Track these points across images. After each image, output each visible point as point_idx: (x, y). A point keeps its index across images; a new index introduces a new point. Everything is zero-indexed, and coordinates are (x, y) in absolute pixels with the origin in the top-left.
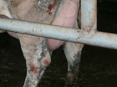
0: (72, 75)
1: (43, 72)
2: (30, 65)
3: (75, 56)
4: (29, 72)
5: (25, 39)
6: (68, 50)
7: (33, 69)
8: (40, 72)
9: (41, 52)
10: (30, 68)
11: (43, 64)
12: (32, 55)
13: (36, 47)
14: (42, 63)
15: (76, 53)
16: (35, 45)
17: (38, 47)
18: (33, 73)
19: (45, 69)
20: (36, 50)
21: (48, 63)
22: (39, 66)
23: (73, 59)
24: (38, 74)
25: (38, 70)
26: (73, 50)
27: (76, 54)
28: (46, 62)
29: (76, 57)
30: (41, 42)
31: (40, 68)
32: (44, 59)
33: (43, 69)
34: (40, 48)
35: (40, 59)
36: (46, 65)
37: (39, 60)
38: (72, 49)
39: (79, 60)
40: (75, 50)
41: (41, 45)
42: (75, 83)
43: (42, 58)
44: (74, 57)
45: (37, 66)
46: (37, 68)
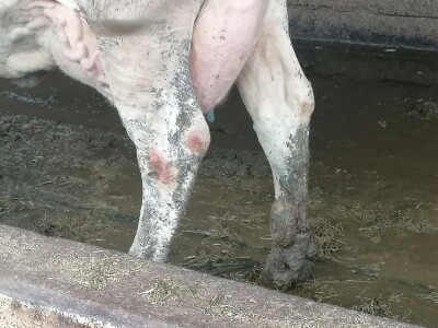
0: (289, 206)
1: (190, 177)
2: (148, 158)
3: (290, 142)
4: (149, 182)
5: (121, 70)
6: (269, 125)
7: (157, 169)
8: (181, 179)
9: (176, 111)
10: (150, 168)
11: (188, 151)
12: (151, 125)
13: (159, 95)
14: (183, 147)
15: (293, 132)
16: (154, 90)
17: (164, 98)
18: (158, 184)
19: (195, 167)
20: (159, 106)
21: (200, 144)
22: (176, 158)
23: (287, 152)
24: (177, 185)
25: (175, 172)
26: (283, 122)
27: (293, 135)
28: (195, 142)
29: (294, 145)
30: (172, 77)
31: (178, 166)
32: (188, 132)
33: (189, 169)
34: (173, 100)
35: (176, 135)
36: (197, 154)
37: (174, 139)
38: (279, 122)
39: (304, 154)
40: (288, 122)
41: (174, 90)
42: (302, 236)
43: (181, 131)
44: (288, 145)
45: (169, 160)
46: (171, 163)
